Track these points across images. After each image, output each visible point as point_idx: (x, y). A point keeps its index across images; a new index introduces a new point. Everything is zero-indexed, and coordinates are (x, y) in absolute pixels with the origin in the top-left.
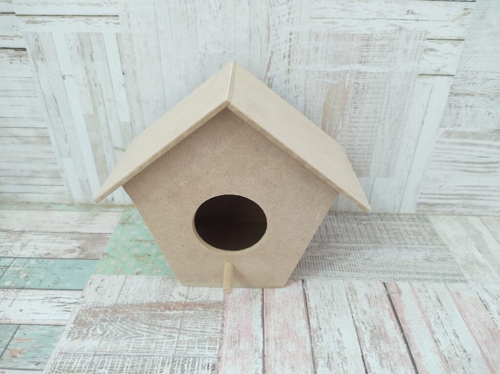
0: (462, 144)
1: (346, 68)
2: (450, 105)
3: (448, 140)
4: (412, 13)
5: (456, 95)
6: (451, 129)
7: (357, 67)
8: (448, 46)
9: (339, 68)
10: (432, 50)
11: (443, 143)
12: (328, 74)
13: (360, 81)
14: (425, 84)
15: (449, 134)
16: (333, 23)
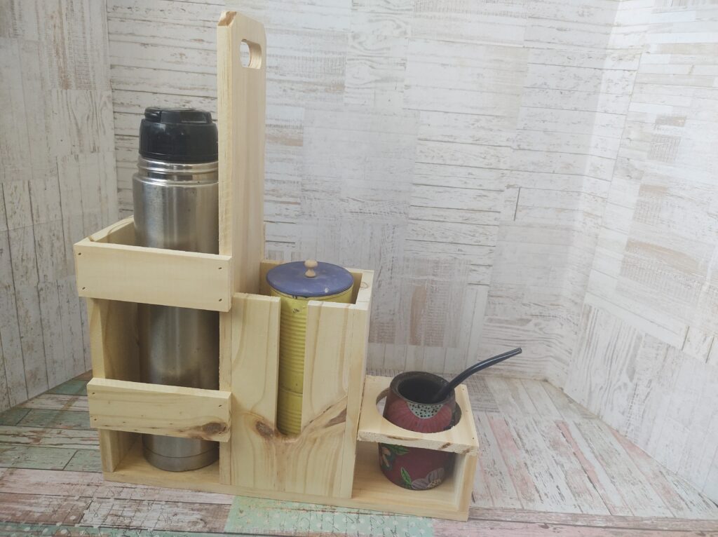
0: (500, 327)
1: (425, 278)
2: (489, 302)
3: (491, 324)
4: (462, 251)
5: (492, 296)
6: (492, 317)
7: (431, 277)
8: (483, 269)
9: (421, 278)
10: (474, 270)
11: (488, 326)
12: (414, 281)
13: (434, 286)
14: (472, 289)
15: (491, 320)
16: (417, 253)
